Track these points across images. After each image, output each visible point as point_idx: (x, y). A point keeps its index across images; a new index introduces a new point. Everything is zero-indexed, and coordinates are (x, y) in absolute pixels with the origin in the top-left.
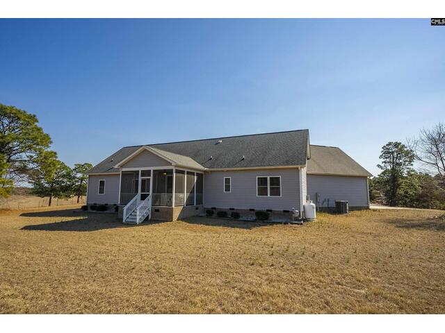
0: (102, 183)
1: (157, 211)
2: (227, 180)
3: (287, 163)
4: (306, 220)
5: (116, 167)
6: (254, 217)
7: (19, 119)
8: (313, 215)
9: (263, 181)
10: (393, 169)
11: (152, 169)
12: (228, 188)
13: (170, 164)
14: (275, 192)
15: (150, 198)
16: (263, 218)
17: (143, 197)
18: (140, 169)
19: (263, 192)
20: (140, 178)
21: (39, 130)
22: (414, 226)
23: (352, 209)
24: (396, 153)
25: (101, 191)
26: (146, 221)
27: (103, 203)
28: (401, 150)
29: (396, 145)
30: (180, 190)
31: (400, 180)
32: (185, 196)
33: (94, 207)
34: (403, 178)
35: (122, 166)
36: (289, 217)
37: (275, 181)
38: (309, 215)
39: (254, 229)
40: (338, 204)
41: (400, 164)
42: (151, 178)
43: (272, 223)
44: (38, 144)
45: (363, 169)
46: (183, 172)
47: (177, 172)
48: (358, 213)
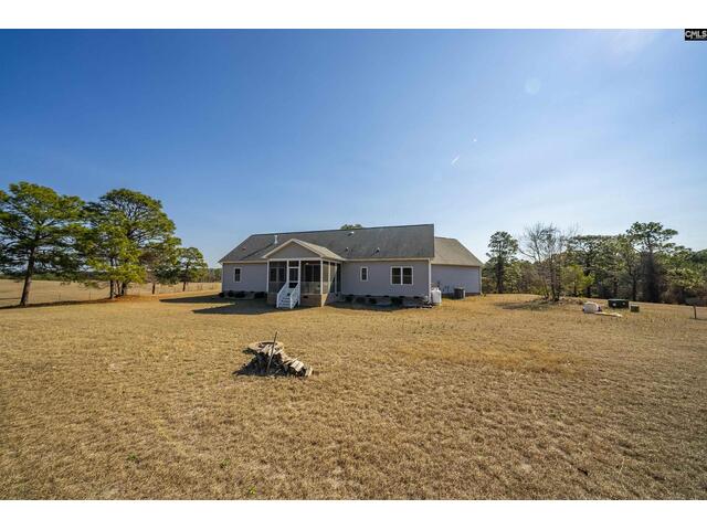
0: (238, 271)
1: (306, 297)
2: (364, 270)
3: (418, 255)
4: (433, 304)
5: (264, 257)
6: (390, 303)
7: (146, 205)
8: (438, 300)
9: (396, 271)
10: (499, 257)
11: (300, 260)
12: (364, 277)
13: (319, 256)
14: (408, 281)
15: (298, 286)
16: (397, 303)
17: (292, 286)
18: (288, 260)
19: (396, 280)
20: (288, 268)
21: (164, 215)
22: (516, 308)
23: (467, 295)
24: (502, 241)
25: (237, 279)
26: (297, 307)
27: (240, 290)
28: (507, 239)
29: (503, 234)
30: (326, 280)
31: (505, 268)
32: (329, 283)
33: (231, 294)
34: (507, 265)
35: (269, 257)
36: (419, 302)
37: (408, 271)
38: (435, 301)
39: (394, 312)
40: (457, 290)
41: (504, 253)
42: (299, 268)
43: (407, 308)
44: (165, 231)
45: (477, 259)
46: (327, 263)
47: (324, 262)
48: (472, 298)
